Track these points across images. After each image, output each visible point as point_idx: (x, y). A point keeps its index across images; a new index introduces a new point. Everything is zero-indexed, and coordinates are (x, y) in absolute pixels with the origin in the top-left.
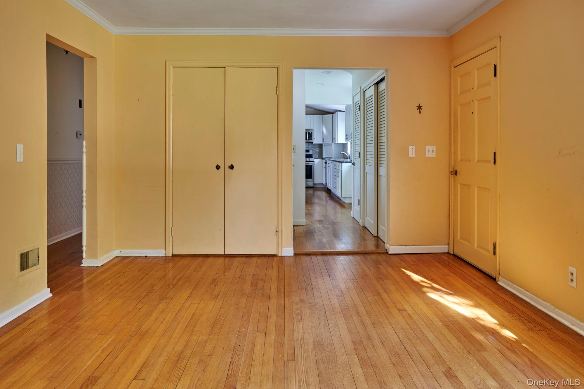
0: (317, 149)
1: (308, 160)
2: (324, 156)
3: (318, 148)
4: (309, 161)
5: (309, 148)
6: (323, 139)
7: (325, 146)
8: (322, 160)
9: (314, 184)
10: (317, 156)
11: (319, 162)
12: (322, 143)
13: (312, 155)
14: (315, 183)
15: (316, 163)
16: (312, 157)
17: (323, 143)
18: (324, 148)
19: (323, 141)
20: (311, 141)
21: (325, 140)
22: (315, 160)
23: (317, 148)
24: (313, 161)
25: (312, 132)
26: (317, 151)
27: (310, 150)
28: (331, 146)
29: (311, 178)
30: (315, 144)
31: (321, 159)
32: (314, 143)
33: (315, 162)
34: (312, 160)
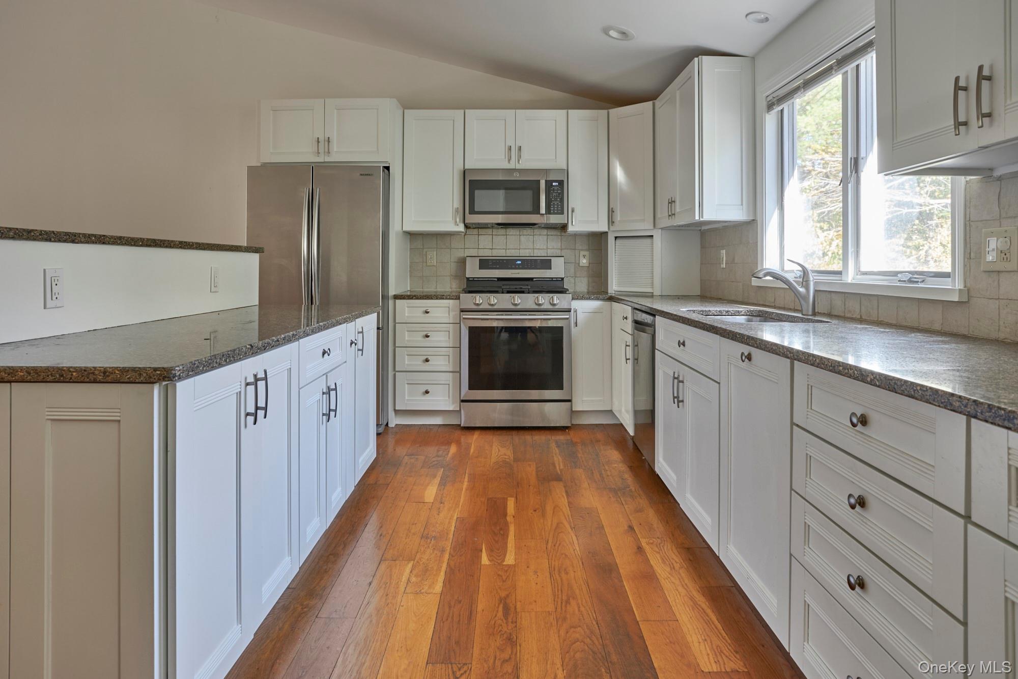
0: (584, 256)
1: (547, 306)
2: (614, 287)
3: (586, 253)
4: (550, 307)
5: (550, 252)
6: (611, 212)
7: (618, 241)
8: (608, 303)
9: (573, 413)
10: (582, 285)
11: (596, 312)
12: (606, 229)
13: (563, 279)
14: (578, 407)
15: (581, 317)
16: (563, 291)
17: (612, 228)
18: (615, 253)
19: (611, 221)
20: (554, 219)
21: (618, 217)
22: (577, 305)
23: (582, 253)
24: (569, 311)
25: (561, 183)
26: (584, 262)
27: (554, 261)
28: (648, 241)
29: (561, 387)
30: (576, 235)
31: (603, 300)
32: (571, 229)
33: (576, 311)
34: (564, 305)
